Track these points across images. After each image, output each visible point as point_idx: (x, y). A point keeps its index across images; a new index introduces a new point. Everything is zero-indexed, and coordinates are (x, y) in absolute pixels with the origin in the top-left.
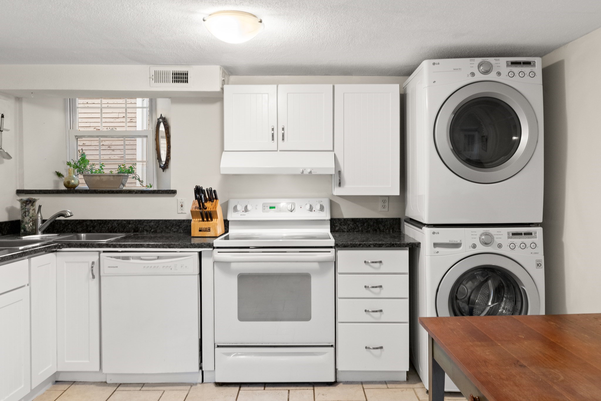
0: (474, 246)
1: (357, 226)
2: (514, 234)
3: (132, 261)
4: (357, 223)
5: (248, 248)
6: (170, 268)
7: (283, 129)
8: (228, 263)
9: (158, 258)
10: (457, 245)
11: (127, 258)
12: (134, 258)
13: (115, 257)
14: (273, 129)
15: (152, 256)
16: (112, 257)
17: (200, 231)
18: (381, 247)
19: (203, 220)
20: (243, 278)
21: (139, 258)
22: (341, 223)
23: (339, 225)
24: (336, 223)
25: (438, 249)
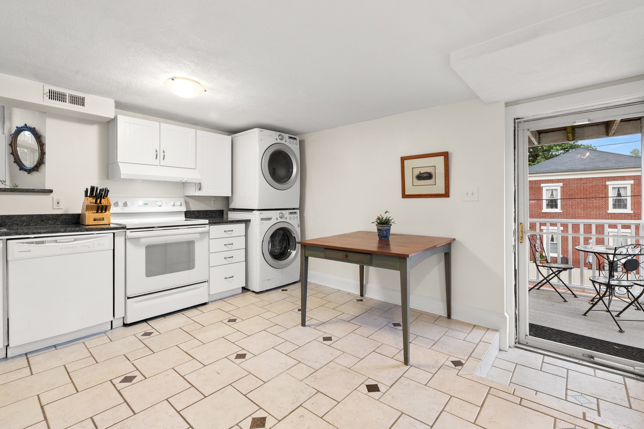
0: (277, 219)
1: (200, 215)
2: (291, 213)
3: (47, 244)
4: (200, 213)
5: (153, 227)
6: (89, 246)
7: (164, 152)
8: (139, 238)
9: (75, 240)
10: (269, 219)
11: (42, 242)
12: (49, 242)
13: (26, 243)
14: (157, 151)
15: (69, 239)
16: (23, 243)
17: (95, 220)
18: (233, 222)
19: (97, 212)
20: (149, 248)
21: (56, 241)
22: (191, 213)
23: (189, 215)
24: (187, 213)
25: (262, 221)
